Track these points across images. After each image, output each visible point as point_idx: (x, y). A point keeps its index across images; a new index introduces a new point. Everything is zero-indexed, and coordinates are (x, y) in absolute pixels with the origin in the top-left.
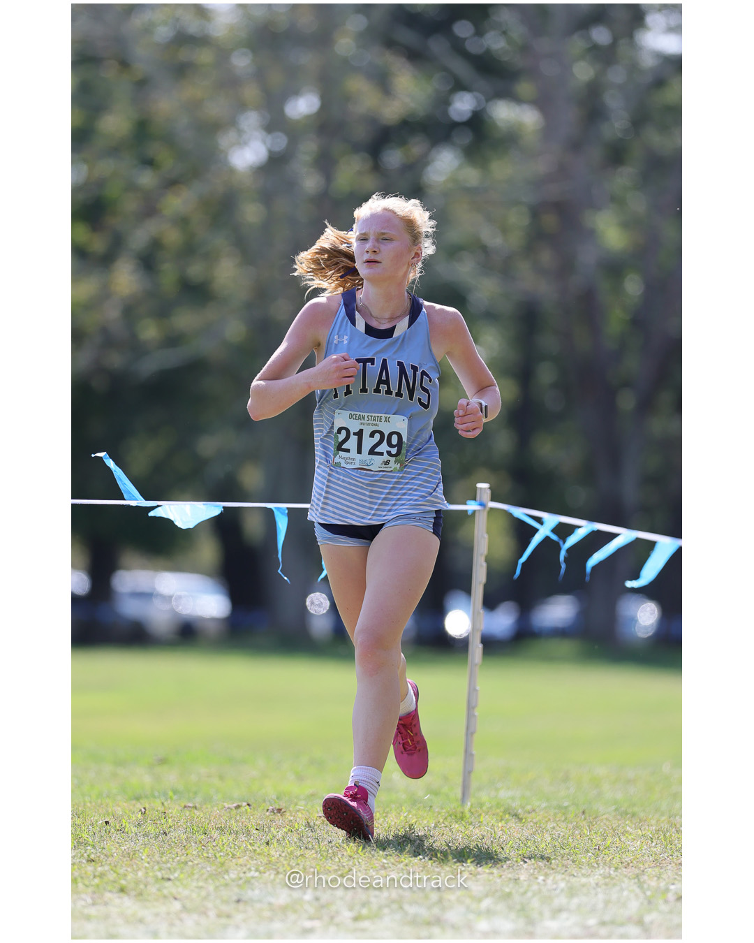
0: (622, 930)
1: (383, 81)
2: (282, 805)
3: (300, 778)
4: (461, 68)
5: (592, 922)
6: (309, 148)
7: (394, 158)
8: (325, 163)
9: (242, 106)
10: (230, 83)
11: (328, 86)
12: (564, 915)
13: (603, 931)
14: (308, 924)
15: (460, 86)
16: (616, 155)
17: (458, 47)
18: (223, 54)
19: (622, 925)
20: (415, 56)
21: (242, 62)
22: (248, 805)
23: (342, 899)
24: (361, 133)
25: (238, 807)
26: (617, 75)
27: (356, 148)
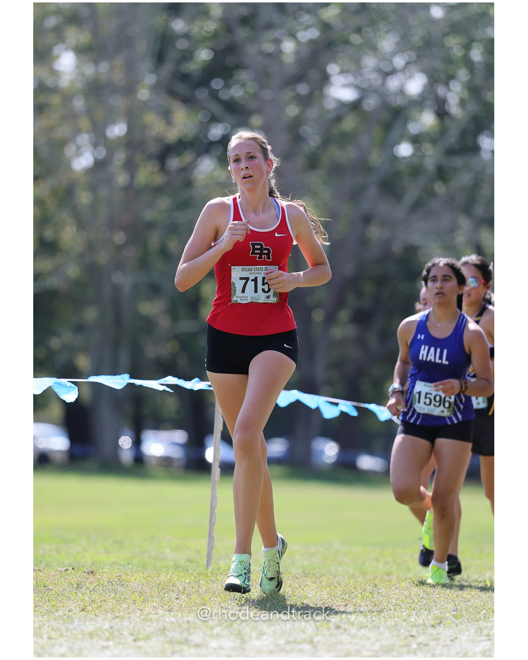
0: (300, 647)
1: (166, 115)
2: (94, 569)
3: (108, 552)
4: (215, 108)
5: (281, 642)
6: (120, 157)
7: (174, 163)
8: (130, 167)
9: (78, 131)
10: (71, 116)
11: (132, 118)
12: (265, 637)
13: (288, 647)
14: (105, 644)
15: (214, 119)
16: (313, 163)
17: (214, 95)
18: (67, 98)
19: (300, 643)
20: (188, 101)
21: (79, 104)
22: (73, 569)
23: (127, 627)
24: (153, 148)
25: (66, 570)
26: (313, 113)
27: (150, 157)
